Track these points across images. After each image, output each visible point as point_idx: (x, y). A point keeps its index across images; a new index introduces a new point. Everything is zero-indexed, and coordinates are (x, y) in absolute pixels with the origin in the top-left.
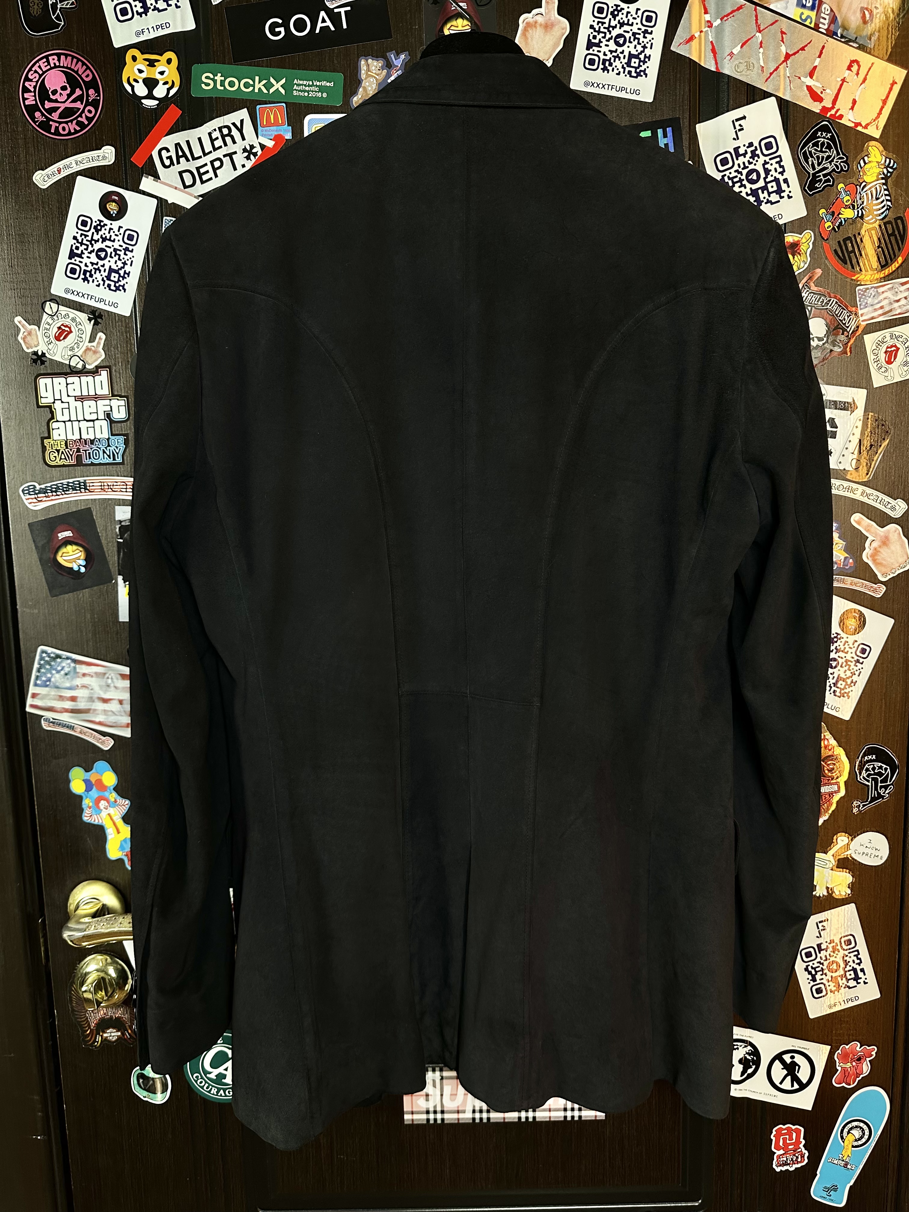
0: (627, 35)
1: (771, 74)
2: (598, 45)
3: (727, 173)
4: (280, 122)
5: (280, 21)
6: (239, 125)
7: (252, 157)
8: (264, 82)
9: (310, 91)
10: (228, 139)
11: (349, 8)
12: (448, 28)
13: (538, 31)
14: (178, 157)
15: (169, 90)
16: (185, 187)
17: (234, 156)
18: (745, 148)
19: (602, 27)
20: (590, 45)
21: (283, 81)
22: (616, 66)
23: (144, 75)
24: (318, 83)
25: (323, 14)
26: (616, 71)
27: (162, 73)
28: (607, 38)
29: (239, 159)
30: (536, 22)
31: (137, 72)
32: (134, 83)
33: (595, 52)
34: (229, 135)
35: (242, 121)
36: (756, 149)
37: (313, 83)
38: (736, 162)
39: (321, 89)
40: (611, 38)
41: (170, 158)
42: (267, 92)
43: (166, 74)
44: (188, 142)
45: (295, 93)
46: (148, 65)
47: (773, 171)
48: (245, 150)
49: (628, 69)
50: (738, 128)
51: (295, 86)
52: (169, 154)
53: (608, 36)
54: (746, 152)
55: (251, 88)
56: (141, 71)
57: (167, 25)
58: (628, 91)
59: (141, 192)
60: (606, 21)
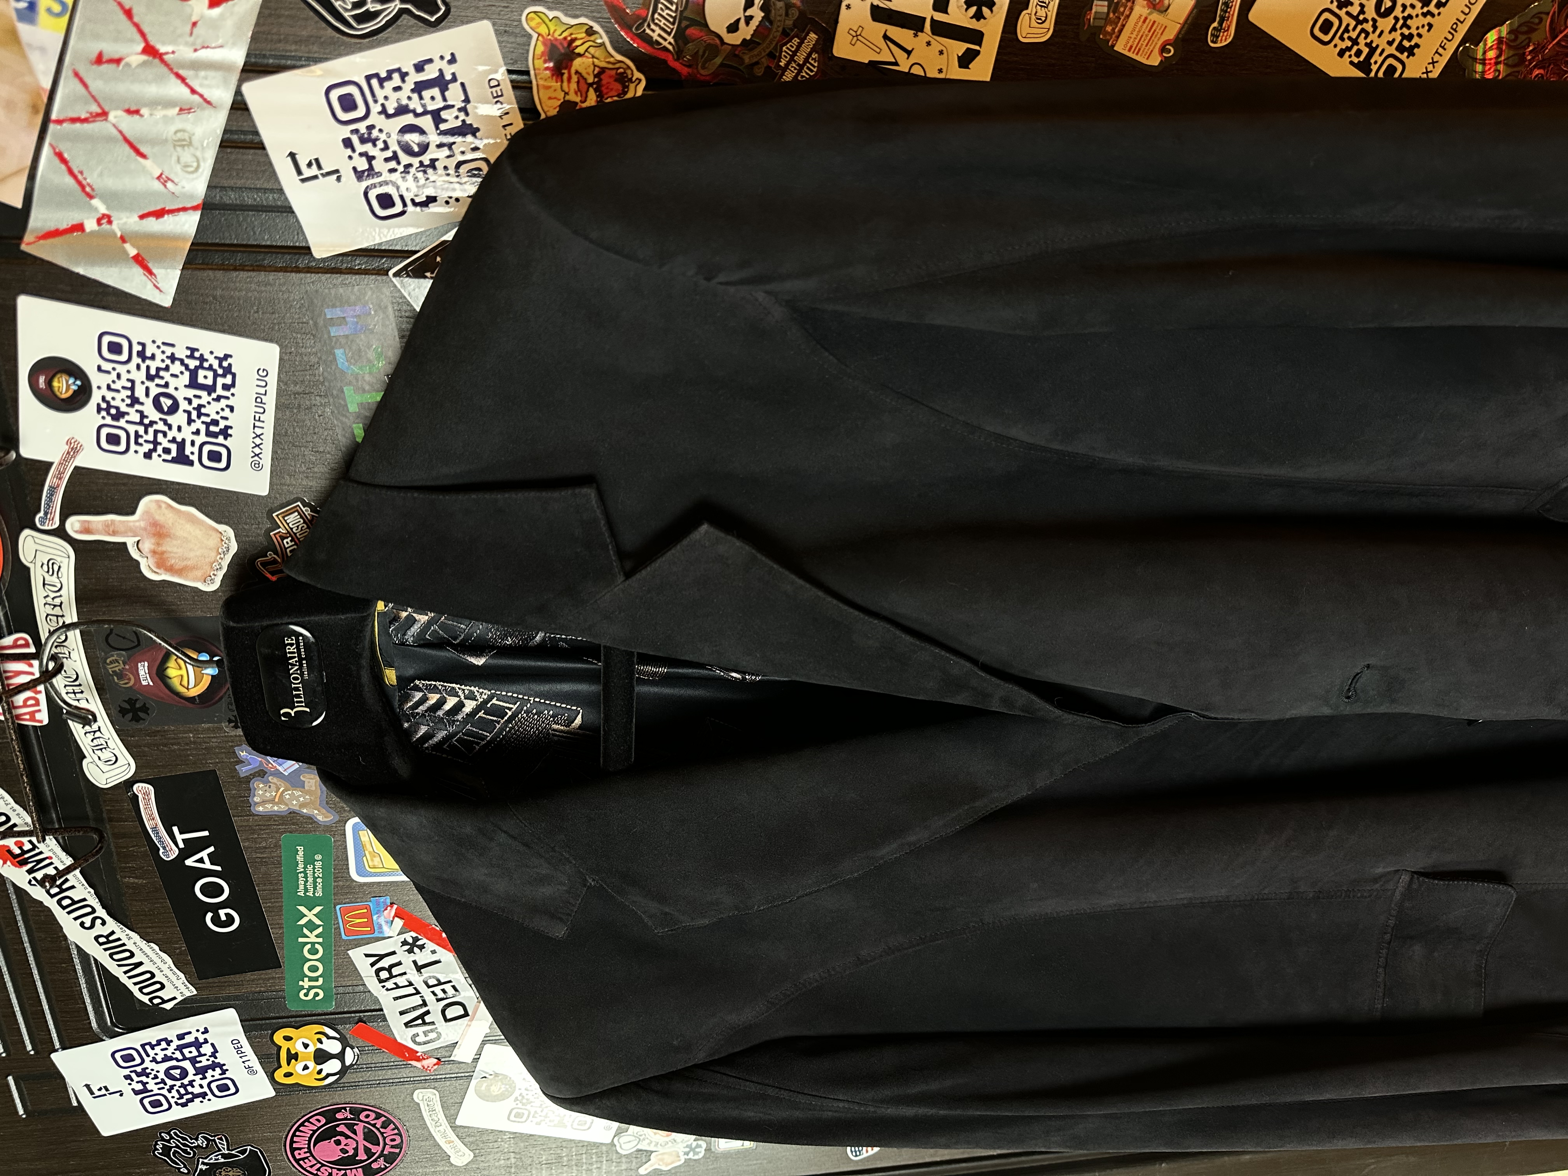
0: (154, 391)
1: (193, 91)
2: (181, 445)
3: (407, 196)
4: (366, 911)
5: (209, 915)
6: (374, 959)
7: (419, 943)
8: (305, 931)
9: (314, 875)
10: (395, 971)
11: (175, 829)
12: (186, 691)
13: (169, 549)
14: (424, 1023)
15: (329, 1037)
16: (466, 1014)
17: (420, 964)
18: (355, 156)
19: (146, 437)
20: (182, 459)
21: (302, 909)
22: (218, 413)
23: (311, 1064)
24: (301, 866)
25: (189, 862)
26: (227, 412)
27: (306, 1046)
28: (166, 429)
29: (422, 957)
30: (154, 552)
31: (306, 1072)
32: (324, 1074)
33: (196, 449)
34: (389, 969)
35: (367, 955)
36: (356, 132)
37: (301, 872)
38: (386, 176)
39: (309, 860)
40: (165, 422)
41: (425, 1034)
42: (321, 927)
43: (306, 1041)
44: (402, 1013)
45: (319, 893)
46: (296, 1060)
47: (398, 94)
48: (410, 951)
49: (220, 391)
50: (314, 171)
51: (308, 894)
52: (421, 1034)
53: (161, 426)
54: (364, 154)
55: (317, 946)
56: (306, 1068)
57: (235, 1043)
58: (262, 391)
59: (476, 1060)
60: (132, 429)
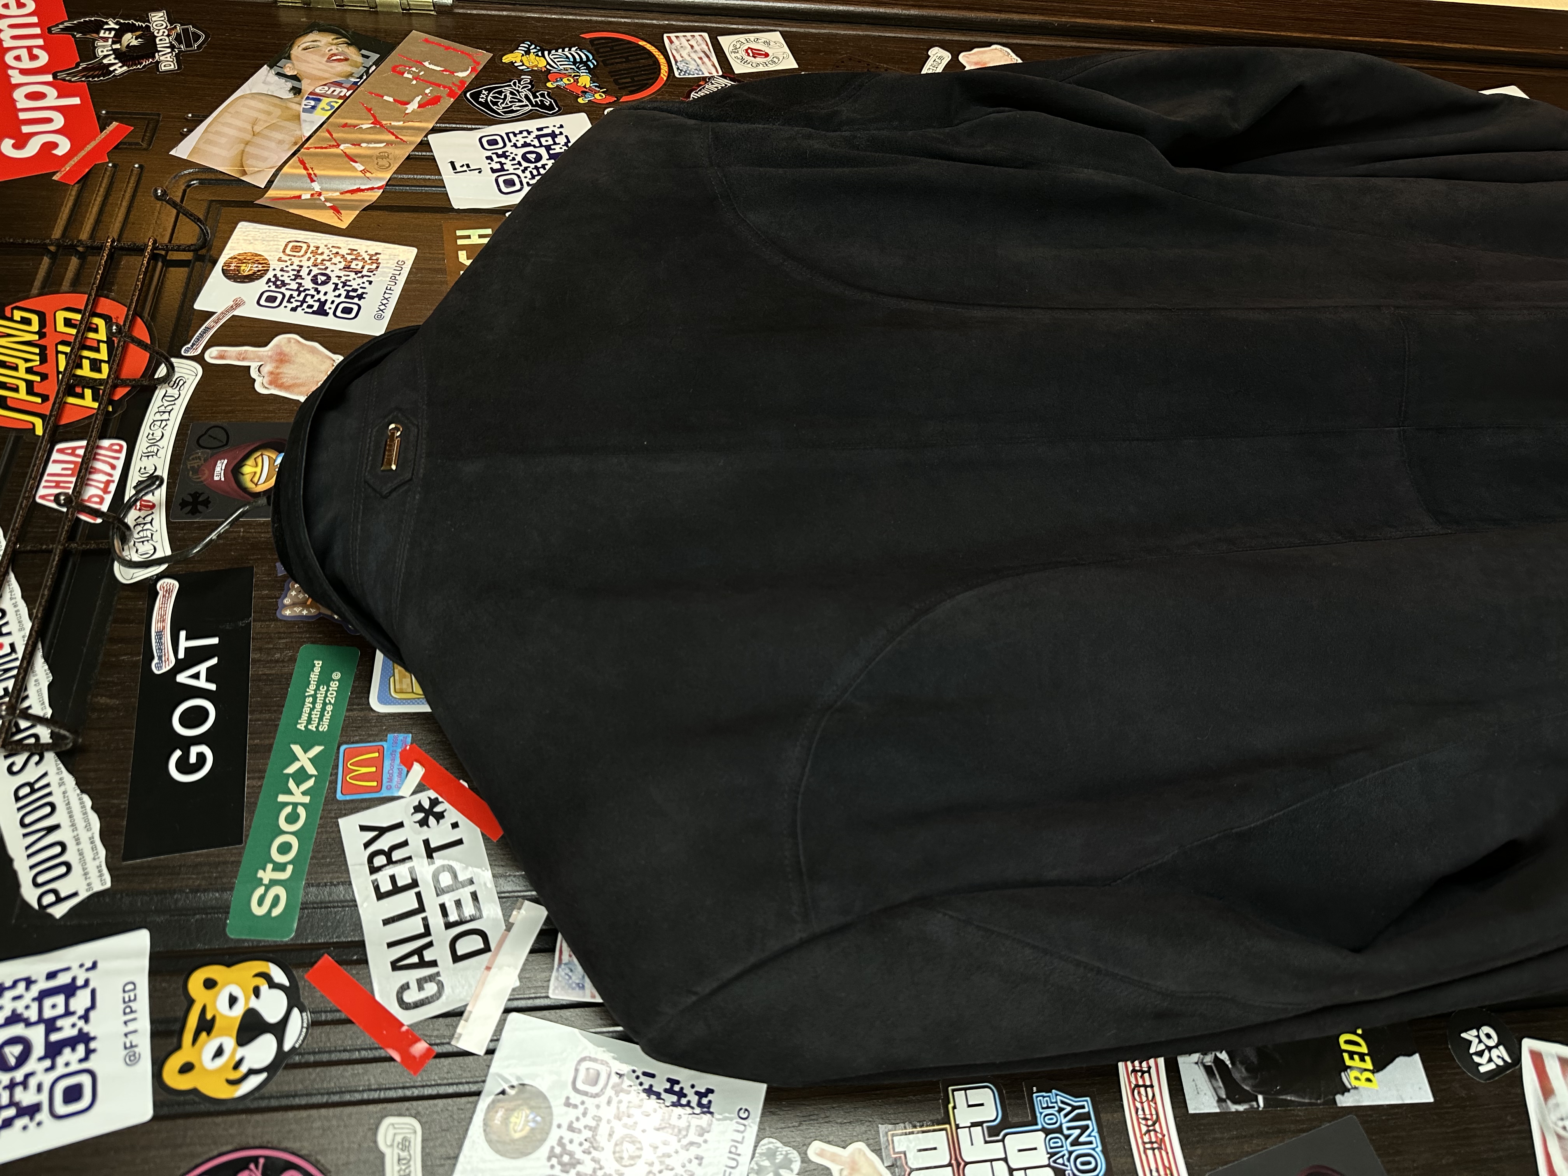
0: (315, 271)
1: (397, 137)
2: (323, 304)
3: (524, 181)
4: (377, 755)
5: (178, 753)
6: (372, 834)
7: (438, 809)
8: (292, 784)
9: (324, 700)
10: (396, 855)
11: (183, 634)
12: (254, 486)
13: (285, 371)
14: (423, 964)
15: (272, 985)
16: (487, 949)
17: (433, 845)
18: (493, 163)
19: (297, 298)
20: (321, 311)
21: (297, 749)
22: (359, 285)
23: (229, 1043)
24: (312, 687)
25: (182, 678)
26: (367, 285)
27: (233, 1000)
28: (315, 293)
29: (438, 834)
30: (271, 373)
31: (220, 1061)
32: (244, 1069)
33: (334, 306)
34: (388, 854)
35: (363, 828)
36: (496, 154)
37: (309, 696)
38: (511, 171)
39: (325, 679)
40: (316, 290)
41: (421, 983)
42: (313, 779)
43: (237, 992)
44: (390, 945)
45: (324, 727)
46: (209, 1034)
47: (525, 140)
48: (423, 823)
49: (365, 272)
50: (465, 168)
51: (310, 727)
52: (414, 985)
53: (312, 292)
54: (500, 162)
55: (301, 811)
56: (219, 1052)
57: (129, 987)
58: (398, 273)
59: (490, 1052)
60: (288, 293)
